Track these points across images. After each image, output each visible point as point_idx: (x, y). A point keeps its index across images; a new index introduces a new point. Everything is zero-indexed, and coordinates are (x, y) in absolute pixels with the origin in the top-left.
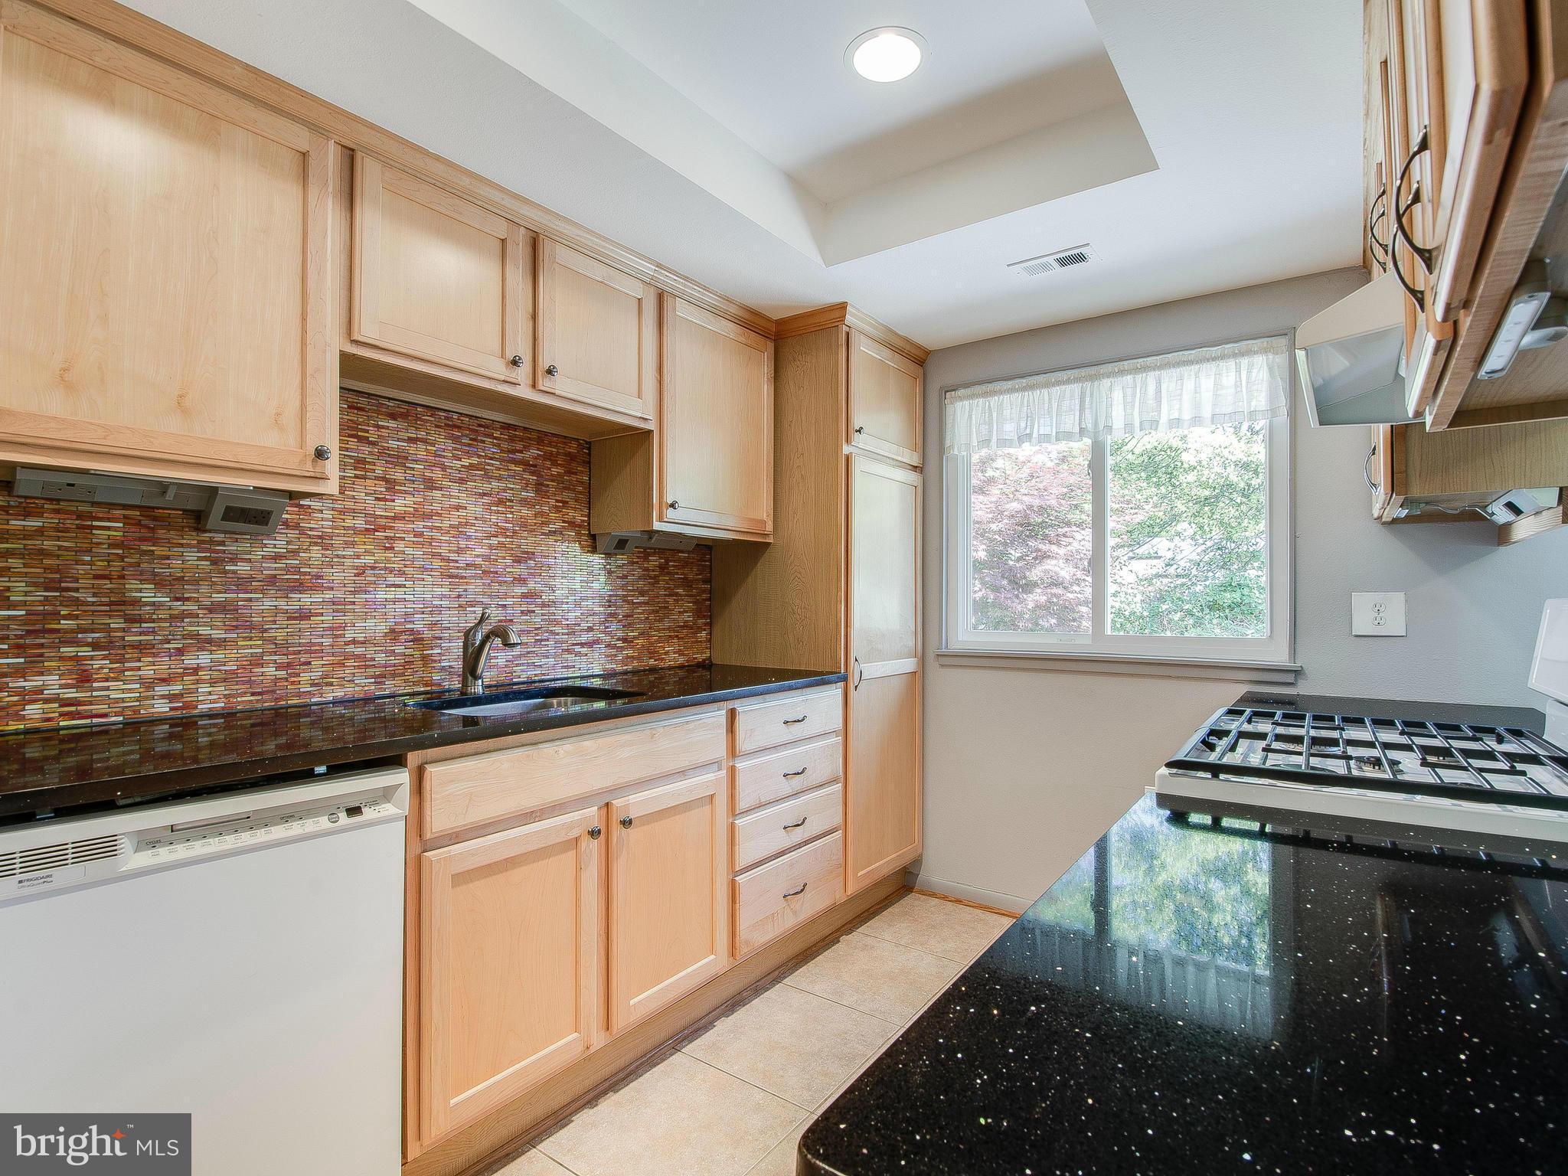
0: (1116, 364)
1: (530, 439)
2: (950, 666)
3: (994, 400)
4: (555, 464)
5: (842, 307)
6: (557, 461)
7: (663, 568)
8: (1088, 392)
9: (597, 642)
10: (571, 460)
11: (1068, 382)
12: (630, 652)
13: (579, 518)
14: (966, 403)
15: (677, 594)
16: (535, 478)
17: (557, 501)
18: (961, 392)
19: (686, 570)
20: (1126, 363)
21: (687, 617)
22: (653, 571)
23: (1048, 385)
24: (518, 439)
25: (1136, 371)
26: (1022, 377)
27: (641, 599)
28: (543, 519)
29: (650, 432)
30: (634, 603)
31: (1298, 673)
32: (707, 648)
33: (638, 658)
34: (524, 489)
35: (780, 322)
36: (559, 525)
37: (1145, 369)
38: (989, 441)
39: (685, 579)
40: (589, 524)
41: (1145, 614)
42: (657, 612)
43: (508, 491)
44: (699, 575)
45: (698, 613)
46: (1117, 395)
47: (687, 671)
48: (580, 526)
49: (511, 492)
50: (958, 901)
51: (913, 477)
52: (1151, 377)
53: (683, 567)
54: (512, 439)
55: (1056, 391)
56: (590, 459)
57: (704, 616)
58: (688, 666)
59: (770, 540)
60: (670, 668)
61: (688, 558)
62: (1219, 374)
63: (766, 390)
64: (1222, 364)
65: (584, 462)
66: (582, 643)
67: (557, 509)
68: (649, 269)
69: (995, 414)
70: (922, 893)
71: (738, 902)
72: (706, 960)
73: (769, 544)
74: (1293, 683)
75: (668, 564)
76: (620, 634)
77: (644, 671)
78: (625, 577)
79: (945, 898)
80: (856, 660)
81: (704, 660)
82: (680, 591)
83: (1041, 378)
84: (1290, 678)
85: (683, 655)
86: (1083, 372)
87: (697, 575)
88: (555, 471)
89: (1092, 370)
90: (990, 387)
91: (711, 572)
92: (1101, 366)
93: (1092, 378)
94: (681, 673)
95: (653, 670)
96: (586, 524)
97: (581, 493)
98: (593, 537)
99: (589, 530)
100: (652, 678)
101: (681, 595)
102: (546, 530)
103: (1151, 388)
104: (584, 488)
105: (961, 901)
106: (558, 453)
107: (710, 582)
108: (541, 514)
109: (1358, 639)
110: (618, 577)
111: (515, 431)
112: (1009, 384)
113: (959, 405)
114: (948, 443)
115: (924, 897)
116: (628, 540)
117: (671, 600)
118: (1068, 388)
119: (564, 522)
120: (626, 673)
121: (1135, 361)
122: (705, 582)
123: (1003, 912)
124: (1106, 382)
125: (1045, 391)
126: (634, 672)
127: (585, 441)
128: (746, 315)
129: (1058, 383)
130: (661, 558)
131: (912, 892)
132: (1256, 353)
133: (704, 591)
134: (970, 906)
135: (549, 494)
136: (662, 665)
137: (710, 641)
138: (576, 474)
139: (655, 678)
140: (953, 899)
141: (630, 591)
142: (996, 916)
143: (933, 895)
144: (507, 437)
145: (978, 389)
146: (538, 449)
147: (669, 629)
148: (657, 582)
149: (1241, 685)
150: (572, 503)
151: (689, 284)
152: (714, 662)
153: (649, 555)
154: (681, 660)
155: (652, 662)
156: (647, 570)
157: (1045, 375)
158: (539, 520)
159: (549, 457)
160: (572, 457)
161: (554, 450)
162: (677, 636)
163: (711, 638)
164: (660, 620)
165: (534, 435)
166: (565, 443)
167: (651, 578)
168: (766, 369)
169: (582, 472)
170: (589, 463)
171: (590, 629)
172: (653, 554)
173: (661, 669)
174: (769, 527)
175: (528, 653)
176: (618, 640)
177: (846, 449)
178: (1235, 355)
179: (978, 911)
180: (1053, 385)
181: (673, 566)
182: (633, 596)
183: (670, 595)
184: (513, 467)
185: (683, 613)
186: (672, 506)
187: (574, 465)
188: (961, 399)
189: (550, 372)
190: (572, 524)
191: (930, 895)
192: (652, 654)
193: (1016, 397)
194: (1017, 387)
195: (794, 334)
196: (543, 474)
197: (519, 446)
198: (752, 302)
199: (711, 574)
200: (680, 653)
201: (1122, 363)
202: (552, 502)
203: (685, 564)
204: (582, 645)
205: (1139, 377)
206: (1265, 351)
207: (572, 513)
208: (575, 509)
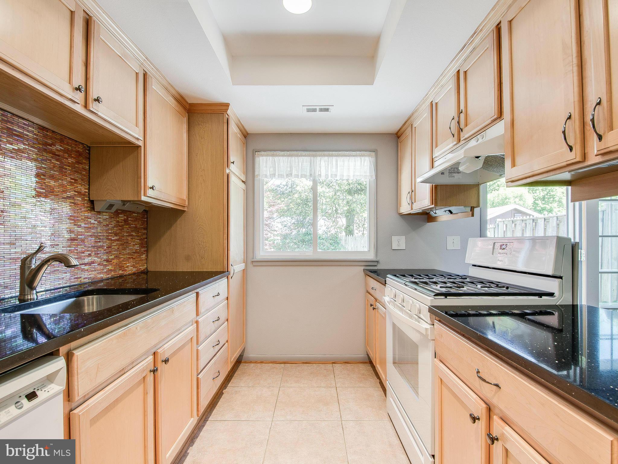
0: (322, 152)
1: (56, 139)
2: (257, 266)
3: (276, 159)
4: (70, 156)
5: (227, 105)
6: (71, 155)
7: (126, 221)
8: (312, 160)
9: (93, 263)
10: (80, 155)
11: (305, 156)
12: (110, 267)
13: (84, 190)
14: (265, 158)
15: (132, 235)
16: (59, 163)
17: (71, 179)
18: (263, 153)
19: (136, 223)
20: (326, 152)
21: (137, 247)
22: (121, 222)
23: (297, 156)
24: (49, 137)
25: (329, 156)
26: (288, 151)
27: (115, 238)
28: (63, 189)
29: (139, 147)
30: (112, 240)
31: (377, 262)
32: (145, 263)
33: (114, 271)
34: (51, 169)
35: (191, 105)
36: (72, 193)
37: (332, 156)
38: (275, 174)
39: (136, 227)
40: (89, 194)
41: (281, 244)
42: (123, 245)
43: (42, 169)
44: (142, 226)
45: (142, 246)
46: (323, 163)
47: (137, 276)
48: (84, 195)
49: (44, 170)
50: (262, 362)
51: (243, 186)
52: (334, 159)
53: (135, 221)
54: (45, 136)
55: (301, 159)
56: (89, 156)
57: (144, 247)
58: (137, 273)
59: (186, 209)
60: (129, 275)
61: (137, 216)
62: (355, 161)
63: (185, 136)
64: (356, 158)
65: (86, 157)
66: (85, 263)
67: (71, 184)
68: (141, 57)
69: (277, 164)
70: (246, 362)
71: (200, 388)
72: (190, 422)
73: (184, 211)
74: (376, 266)
75: (128, 219)
76: (105, 257)
77: (117, 277)
78: (108, 225)
79: (256, 362)
80: (232, 265)
81: (144, 270)
82: (134, 234)
83: (295, 153)
84: (375, 264)
85: (135, 267)
86: (311, 153)
87: (141, 226)
88: (70, 160)
89: (314, 153)
90: (275, 153)
91: (147, 224)
92: (318, 152)
93: (314, 156)
94: (134, 277)
95: (121, 276)
96: (87, 194)
97: (84, 175)
98: (92, 202)
99: (89, 197)
100: (120, 280)
101: (134, 236)
102: (65, 195)
103: (334, 163)
104: (86, 173)
105: (263, 362)
106: (72, 150)
107: (147, 229)
108: (62, 185)
109: (393, 250)
110: (104, 225)
111: (47, 132)
112: (282, 153)
113: (261, 158)
114: (256, 173)
115: (247, 364)
116: (114, 205)
117: (129, 238)
118: (305, 158)
119: (75, 191)
120: (108, 279)
121: (329, 152)
122: (144, 229)
123: (281, 362)
124: (319, 158)
125: (296, 158)
126: (112, 278)
127: (87, 146)
128: (179, 97)
129: (301, 156)
130: (125, 216)
131: (241, 363)
132: (366, 156)
133: (144, 234)
134: (267, 363)
135: (66, 174)
136: (126, 273)
137: (147, 259)
138: (81, 164)
139: (122, 281)
140: (260, 362)
141: (111, 233)
142: (278, 365)
143: (251, 362)
144: (42, 135)
145: (269, 153)
146: (61, 146)
147: (129, 254)
148: (123, 229)
149: (362, 267)
150: (80, 181)
151: (158, 73)
152: (149, 270)
153: (119, 214)
154: (134, 270)
155: (121, 272)
156: (118, 222)
157: (297, 152)
158: (61, 189)
159: (66, 151)
160: (80, 154)
161: (70, 148)
162: (132, 258)
163: (147, 258)
164: (125, 249)
165: (59, 137)
166: (76, 145)
167: (120, 226)
168: (185, 127)
169: (85, 163)
170: (89, 158)
171: (90, 255)
172: (121, 213)
173: (125, 275)
174: (187, 203)
175: (55, 271)
176: (104, 261)
177: (228, 171)
178: (360, 156)
179: (271, 364)
180: (300, 156)
181: (130, 220)
182: (111, 236)
183: (129, 236)
184: (45, 154)
185: (134, 245)
186: (152, 188)
187: (81, 158)
188: (262, 156)
189: (97, 100)
190: (79, 193)
191: (249, 363)
192: (121, 268)
193: (285, 159)
194: (286, 154)
195: (199, 112)
196: (63, 161)
197: (50, 142)
198: (183, 91)
199: (147, 225)
200: (133, 266)
201: (324, 152)
202: (69, 179)
203: (136, 219)
204: (85, 264)
205: (330, 158)
206: (369, 156)
207: (79, 187)
208: (81, 184)
